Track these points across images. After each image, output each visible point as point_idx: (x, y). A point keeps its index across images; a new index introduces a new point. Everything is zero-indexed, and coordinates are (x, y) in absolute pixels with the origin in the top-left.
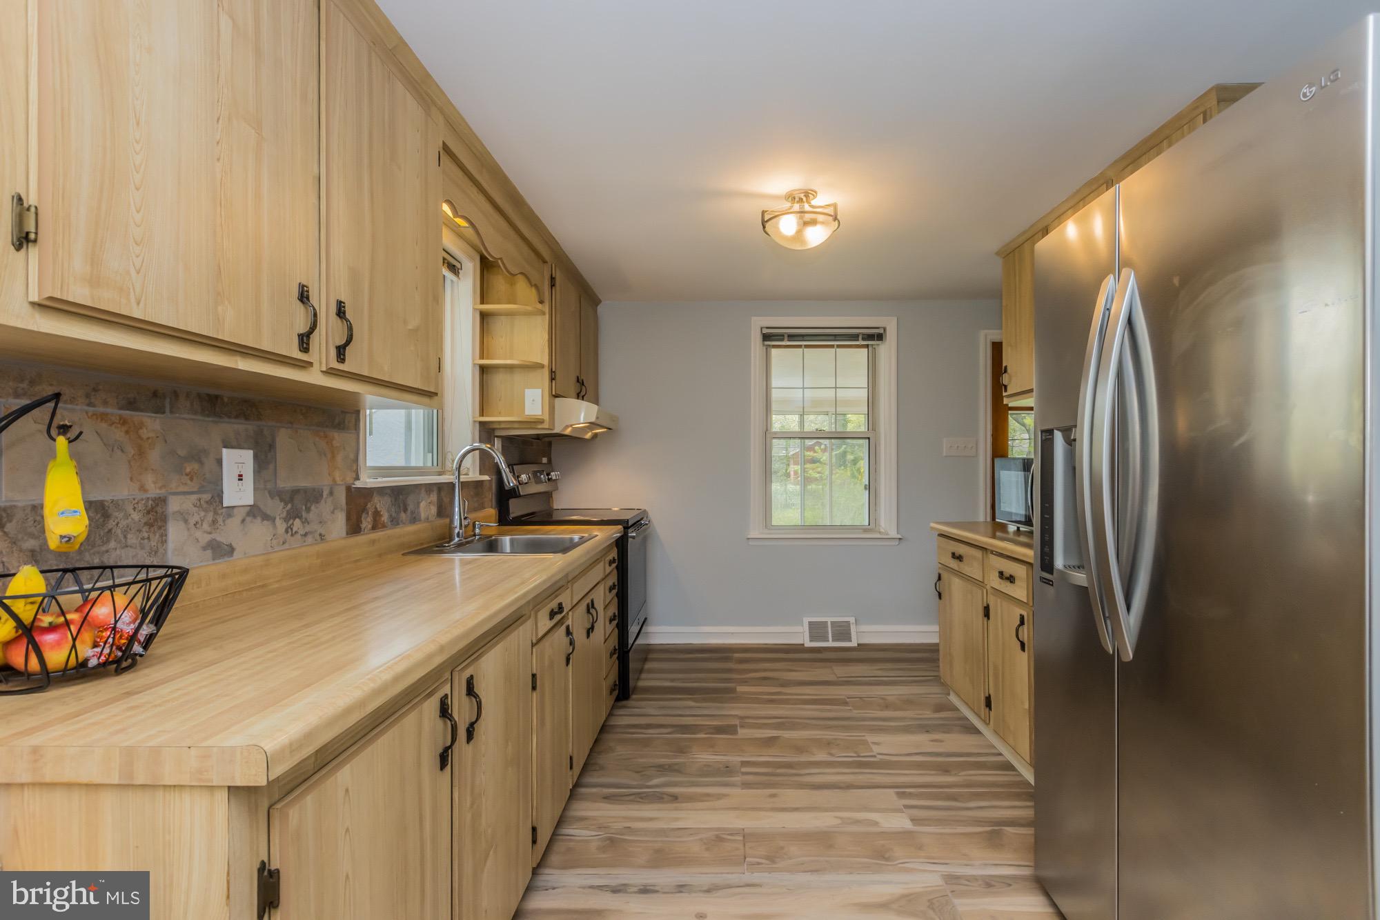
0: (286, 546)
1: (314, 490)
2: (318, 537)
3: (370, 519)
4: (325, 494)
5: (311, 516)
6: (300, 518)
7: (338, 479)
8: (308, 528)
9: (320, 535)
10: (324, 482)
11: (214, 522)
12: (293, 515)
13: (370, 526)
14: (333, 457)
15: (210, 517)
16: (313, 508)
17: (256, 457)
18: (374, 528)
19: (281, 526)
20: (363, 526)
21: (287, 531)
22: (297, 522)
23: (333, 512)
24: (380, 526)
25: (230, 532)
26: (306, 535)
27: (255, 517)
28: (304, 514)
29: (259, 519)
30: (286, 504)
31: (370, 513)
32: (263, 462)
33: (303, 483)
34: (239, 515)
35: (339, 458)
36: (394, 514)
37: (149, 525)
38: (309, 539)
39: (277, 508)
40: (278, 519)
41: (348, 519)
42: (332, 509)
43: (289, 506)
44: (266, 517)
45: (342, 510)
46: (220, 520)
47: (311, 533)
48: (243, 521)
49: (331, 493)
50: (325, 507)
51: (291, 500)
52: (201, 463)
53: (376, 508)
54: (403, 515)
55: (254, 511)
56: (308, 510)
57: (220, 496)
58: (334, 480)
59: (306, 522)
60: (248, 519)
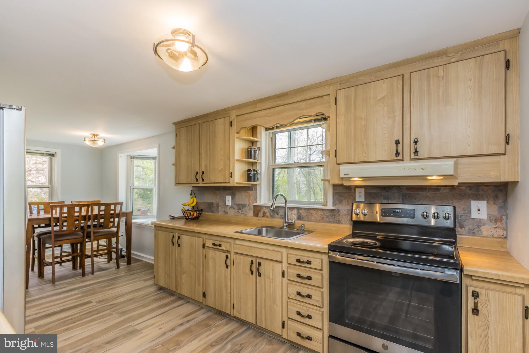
0: (237, 215)
1: (244, 204)
2: (245, 215)
3: (262, 214)
4: (247, 205)
5: (243, 210)
6: (241, 210)
7: (251, 202)
8: (243, 212)
9: (246, 214)
10: (247, 203)
11: (225, 208)
12: (239, 209)
13: (262, 216)
14: (250, 197)
15: (224, 207)
16: (244, 208)
17: (232, 197)
18: (263, 216)
19: (237, 211)
20: (259, 215)
21: (238, 212)
22: (240, 210)
23: (249, 210)
24: (265, 216)
25: (228, 210)
26: (242, 213)
27: (231, 208)
28: (242, 209)
29: (232, 208)
30: (238, 206)
31: (262, 212)
32: (233, 198)
33: (241, 203)
34: (229, 207)
35: (251, 198)
36: (272, 214)
37: (217, 206)
38: (243, 215)
39: (236, 207)
40: (236, 209)
41: (254, 212)
42: (249, 209)
43: (238, 207)
44: (234, 208)
45: (252, 210)
46: (226, 208)
47: (243, 213)
48: (229, 208)
49: (249, 205)
50: (247, 209)
51: (239, 206)
52: (223, 198)
53: (264, 211)
54: (276, 216)
55: (231, 207)
56: (243, 208)
57: (225, 203)
58: (250, 203)
59: (242, 211)
60: (230, 208)
